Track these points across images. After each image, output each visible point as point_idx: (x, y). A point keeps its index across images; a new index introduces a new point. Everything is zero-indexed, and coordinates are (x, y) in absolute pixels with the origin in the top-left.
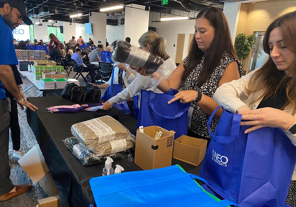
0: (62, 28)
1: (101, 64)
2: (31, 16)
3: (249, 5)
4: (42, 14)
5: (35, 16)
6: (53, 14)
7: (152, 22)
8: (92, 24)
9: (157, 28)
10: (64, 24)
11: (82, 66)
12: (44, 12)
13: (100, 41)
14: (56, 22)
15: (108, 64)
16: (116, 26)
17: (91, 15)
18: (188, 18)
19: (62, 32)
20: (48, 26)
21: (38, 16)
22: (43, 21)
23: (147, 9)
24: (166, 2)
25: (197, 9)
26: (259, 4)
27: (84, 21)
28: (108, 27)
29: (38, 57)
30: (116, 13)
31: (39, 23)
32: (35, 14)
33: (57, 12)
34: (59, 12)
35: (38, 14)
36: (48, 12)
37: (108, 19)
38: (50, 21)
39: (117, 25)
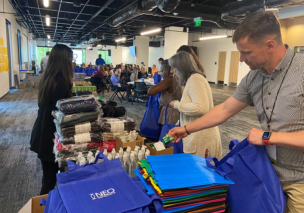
0: (109, 51)
1: (136, 83)
2: (83, 42)
3: (288, 21)
4: (91, 40)
5: (86, 42)
6: (101, 40)
7: (193, 42)
8: (135, 47)
9: (198, 48)
10: (112, 48)
11: (117, 86)
12: (93, 38)
13: (143, 63)
14: (105, 46)
15: (143, 84)
16: (158, 48)
17: (135, 39)
18: (227, 36)
19: (110, 55)
20: (98, 50)
21: (89, 42)
22: (93, 46)
23: (185, 31)
24: (199, 24)
25: (233, 28)
26: (297, 19)
27: (129, 44)
28: (151, 49)
29: (78, 78)
30: (156, 35)
31: (90, 48)
32: (86, 40)
33: (104, 38)
34: (106, 37)
35: (89, 40)
36: (96, 38)
37: (151, 41)
38: (99, 46)
39: (159, 46)
